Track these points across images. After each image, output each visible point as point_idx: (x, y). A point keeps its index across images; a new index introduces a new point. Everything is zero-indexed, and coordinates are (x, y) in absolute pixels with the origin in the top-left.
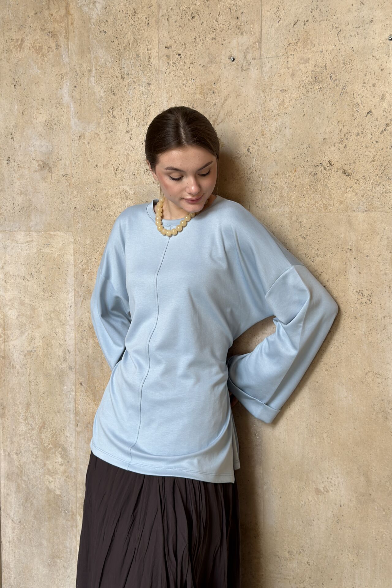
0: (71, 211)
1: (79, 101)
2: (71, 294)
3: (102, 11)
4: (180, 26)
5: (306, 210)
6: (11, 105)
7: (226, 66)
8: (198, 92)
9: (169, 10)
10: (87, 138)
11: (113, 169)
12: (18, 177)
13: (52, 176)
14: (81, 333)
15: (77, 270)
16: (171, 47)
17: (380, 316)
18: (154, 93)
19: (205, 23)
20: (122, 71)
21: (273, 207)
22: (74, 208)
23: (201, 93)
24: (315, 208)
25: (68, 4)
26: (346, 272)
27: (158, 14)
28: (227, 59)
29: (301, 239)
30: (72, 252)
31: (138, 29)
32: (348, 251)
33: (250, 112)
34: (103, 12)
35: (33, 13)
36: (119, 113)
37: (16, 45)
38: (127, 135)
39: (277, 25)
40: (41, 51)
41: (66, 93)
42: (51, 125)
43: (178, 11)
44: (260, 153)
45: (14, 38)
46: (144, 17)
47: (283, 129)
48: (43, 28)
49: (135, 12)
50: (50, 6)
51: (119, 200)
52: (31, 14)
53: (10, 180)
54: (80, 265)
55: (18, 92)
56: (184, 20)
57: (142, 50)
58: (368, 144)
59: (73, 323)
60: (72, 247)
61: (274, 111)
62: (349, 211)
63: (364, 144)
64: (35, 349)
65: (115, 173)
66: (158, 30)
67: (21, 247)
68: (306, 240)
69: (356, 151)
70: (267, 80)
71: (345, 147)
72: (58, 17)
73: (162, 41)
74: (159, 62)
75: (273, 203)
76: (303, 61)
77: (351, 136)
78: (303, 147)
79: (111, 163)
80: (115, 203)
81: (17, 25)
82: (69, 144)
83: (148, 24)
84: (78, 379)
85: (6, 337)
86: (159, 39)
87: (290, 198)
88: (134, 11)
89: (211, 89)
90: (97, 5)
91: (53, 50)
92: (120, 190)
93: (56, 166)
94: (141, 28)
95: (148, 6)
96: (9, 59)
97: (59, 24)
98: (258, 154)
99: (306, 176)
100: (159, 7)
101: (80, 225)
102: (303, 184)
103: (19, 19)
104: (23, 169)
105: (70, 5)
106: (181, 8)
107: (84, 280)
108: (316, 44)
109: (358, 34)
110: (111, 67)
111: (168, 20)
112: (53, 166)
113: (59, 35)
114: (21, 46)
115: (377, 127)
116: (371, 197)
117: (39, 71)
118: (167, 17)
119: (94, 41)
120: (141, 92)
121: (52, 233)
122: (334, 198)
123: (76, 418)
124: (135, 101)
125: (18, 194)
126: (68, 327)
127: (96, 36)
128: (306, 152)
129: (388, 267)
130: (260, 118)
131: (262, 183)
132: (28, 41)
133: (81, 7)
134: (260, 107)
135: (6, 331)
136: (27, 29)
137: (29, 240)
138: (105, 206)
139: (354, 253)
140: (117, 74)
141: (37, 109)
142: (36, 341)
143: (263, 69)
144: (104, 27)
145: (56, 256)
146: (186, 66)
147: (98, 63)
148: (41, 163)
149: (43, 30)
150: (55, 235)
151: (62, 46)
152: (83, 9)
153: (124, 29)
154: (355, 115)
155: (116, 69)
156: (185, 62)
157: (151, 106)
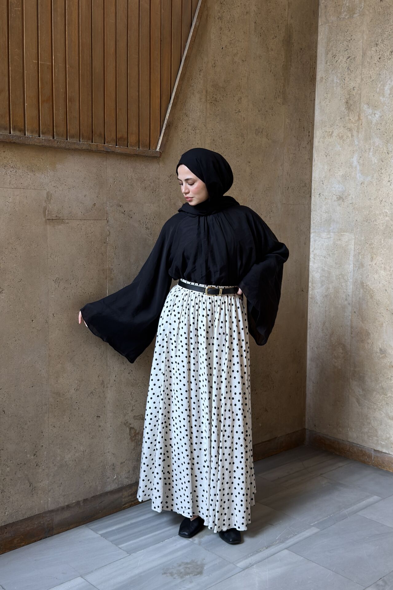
0: (354, 222)
1: (362, 164)
2: (352, 266)
10: (366, 184)
11: (379, 200)
12: (325, 204)
13: (344, 203)
14: (356, 286)
15: (356, 253)
20: (388, 150)
22: (355, 221)
25: (360, 114)
30: (353, 243)
34: (379, 119)
35: (339, 118)
36: (385, 172)
37: (328, 134)
38: (388, 183)
41: (355, 160)
42: (345, 176)
45: (328, 130)
48: (345, 126)
50: (350, 115)
51: (382, 217)
52: (338, 119)
53: (320, 205)
54: (357, 251)
55: (328, 159)
59: (352, 280)
60: (353, 241)
64: (329, 294)
65: (381, 203)
67: (324, 240)
72: (354, 121)
79: (378, 197)
80: (379, 219)
81: (329, 124)
82: (355, 187)
84: (353, 310)
85: (313, 287)
90: (376, 115)
91: (349, 138)
92: (383, 212)
93: (347, 198)
96: (324, 142)
97: (354, 124)
101: (359, 229)
103: (331, 121)
104: (328, 200)
105: (361, 115)
107: (359, 258)
110: (382, 147)
112: (345, 198)
113: (353, 130)
117: (340, 149)
119: (374, 134)
121: (342, 233)
123: (351, 330)
125: (324, 212)
126: (349, 283)
127: (374, 131)
132: (336, 133)
135: (313, 285)
136: (335, 126)
137: (328, 237)
138: (373, 219)
140: (385, 151)
141: (338, 168)
142: (330, 290)
144: (379, 127)
145: (344, 245)
147: (374, 145)
148: (338, 196)
149: (344, 127)
150: (344, 235)
151: (355, 136)
152: (368, 117)
153: (390, 128)
155: (385, 148)
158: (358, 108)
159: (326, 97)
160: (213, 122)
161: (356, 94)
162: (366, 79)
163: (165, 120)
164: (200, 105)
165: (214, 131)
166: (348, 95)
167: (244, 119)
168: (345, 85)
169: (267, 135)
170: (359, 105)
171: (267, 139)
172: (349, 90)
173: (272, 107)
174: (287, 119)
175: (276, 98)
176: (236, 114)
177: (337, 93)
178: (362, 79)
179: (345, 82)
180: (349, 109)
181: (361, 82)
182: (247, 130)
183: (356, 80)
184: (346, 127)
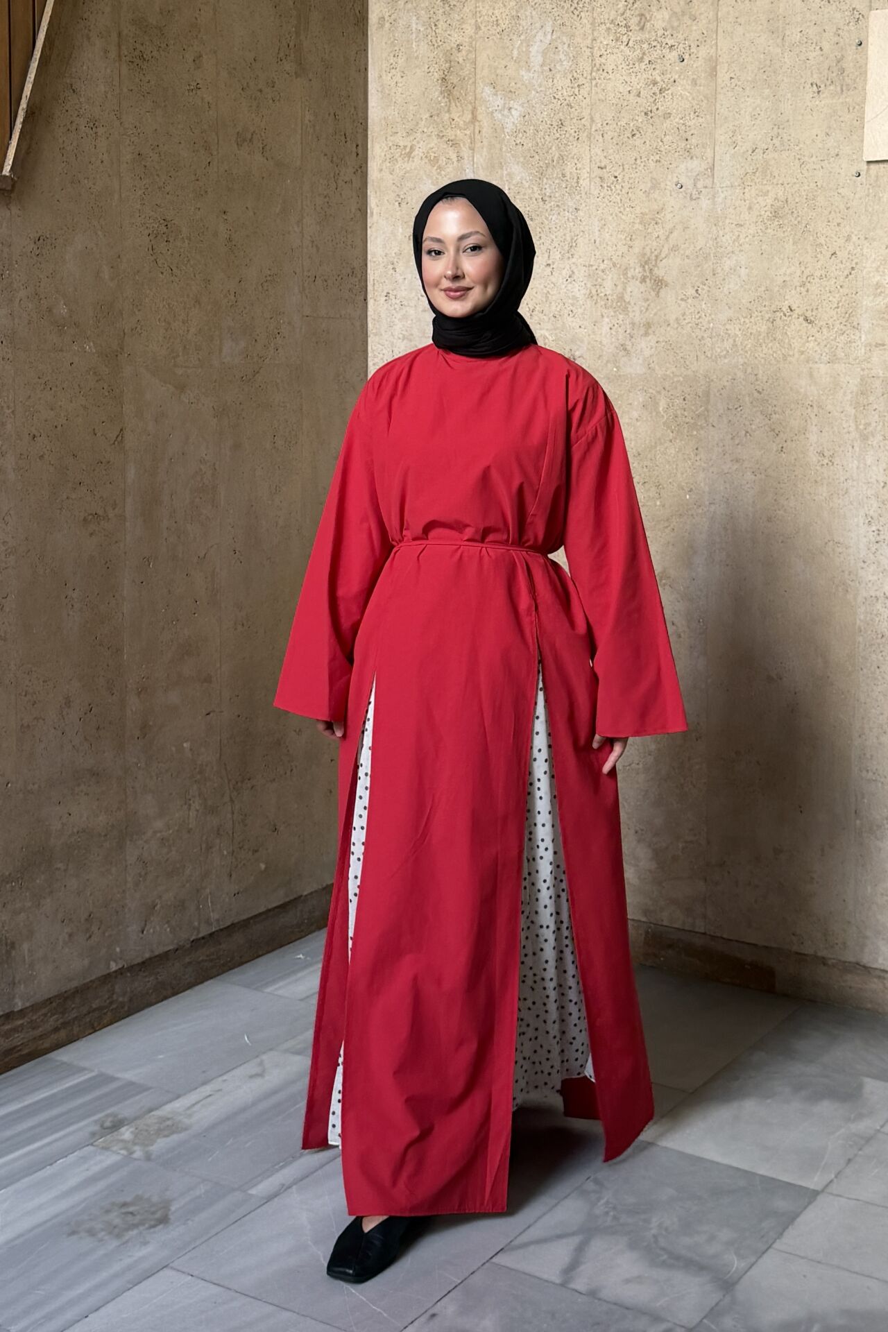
3: (519, 119)
4: (617, 144)
5: (763, 361)
6: (393, 227)
7: (673, 193)
8: (638, 221)
9: (605, 124)
11: (528, 309)
12: (401, 317)
16: (605, 167)
17: (842, 479)
18: (583, 220)
19: (648, 142)
20: (543, 192)
21: (725, 357)
23: (641, 223)
24: (773, 359)
25: (475, 108)
26: (806, 430)
27: (591, 128)
28: (674, 186)
29: (756, 394)
31: (566, 144)
32: (809, 407)
33: (698, 248)
34: (520, 121)
35: (427, 115)
37: (403, 153)
38: (546, 269)
39: (733, 151)
40: (437, 162)
43: (615, 126)
44: (710, 294)
45: (401, 144)
46: (573, 130)
47: (738, 268)
48: (441, 135)
49: (562, 124)
50: (451, 109)
52: (425, 117)
53: (389, 320)
55: (404, 212)
56: (621, 137)
57: (569, 168)
58: (832, 289)
61: (728, 248)
62: (811, 362)
63: (827, 289)
66: (590, 146)
68: (762, 395)
69: (819, 296)
70: (720, 212)
71: (807, 291)
72: (462, 122)
73: (594, 160)
74: (590, 184)
75: (725, 352)
76: (761, 193)
77: (814, 279)
78: (759, 289)
81: (405, 128)
83: (578, 138)
86: (591, 157)
87: (745, 347)
88: (560, 123)
89: (653, 219)
90: (513, 112)
91: (454, 163)
94: (569, 143)
95: (579, 118)
96: (393, 170)
97: (462, 131)
98: (708, 296)
99: (763, 323)
100: (592, 120)
102: (759, 332)
103: (408, 121)
104: (408, 308)
105: (477, 109)
106: (619, 124)
108: (777, 176)
109: (822, 167)
110: (529, 187)
111: (603, 137)
113: (462, 145)
114: (409, 155)
115: (842, 270)
116: (835, 347)
118: (602, 132)
119: (509, 155)
120: (566, 218)
122: (794, 348)
124: (558, 227)
125: (399, 338)
127: (511, 149)
128: (764, 296)
129: (851, 424)
130: (712, 255)
131: (712, 329)
132: (420, 150)
133: (492, 113)
134: (711, 242)
136: (418, 135)
139: (815, 409)
140: (536, 195)
143: (716, 199)
144: (521, 138)
146: (624, 191)
147: (512, 180)
149: (440, 137)
151: (466, 158)
152: (494, 115)
153: (547, 143)
154: (818, 256)
155: (535, 189)
156: (622, 186)
157: (579, 237)
158: (471, 94)
159: (394, 63)
160: (137, 110)
161: (464, 60)
162: (488, 28)
163: (21, 99)
164: (106, 68)
165: (139, 130)
166: (447, 61)
167: (209, 107)
168: (439, 39)
169: (263, 149)
170: (473, 87)
171: (264, 156)
172: (447, 51)
173: (272, 81)
174: (307, 112)
175: (281, 60)
176: (191, 94)
177: (420, 56)
178: (478, 28)
179: (437, 31)
180: (449, 95)
181: (476, 33)
182: (217, 134)
183: (463, 27)
184: (443, 136)
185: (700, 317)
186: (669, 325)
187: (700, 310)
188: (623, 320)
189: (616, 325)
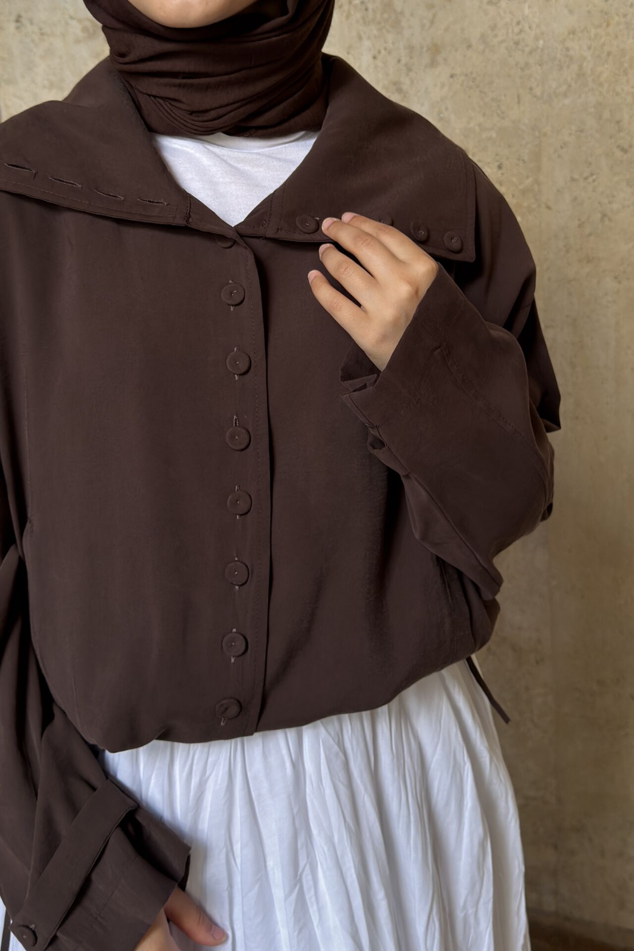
185: (521, 31)
186: (469, 46)
187: (521, 18)
188: (393, 43)
189: (383, 52)
